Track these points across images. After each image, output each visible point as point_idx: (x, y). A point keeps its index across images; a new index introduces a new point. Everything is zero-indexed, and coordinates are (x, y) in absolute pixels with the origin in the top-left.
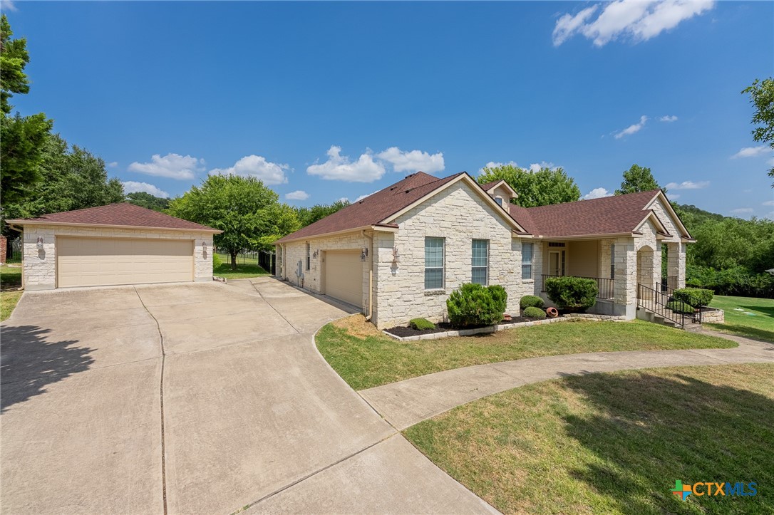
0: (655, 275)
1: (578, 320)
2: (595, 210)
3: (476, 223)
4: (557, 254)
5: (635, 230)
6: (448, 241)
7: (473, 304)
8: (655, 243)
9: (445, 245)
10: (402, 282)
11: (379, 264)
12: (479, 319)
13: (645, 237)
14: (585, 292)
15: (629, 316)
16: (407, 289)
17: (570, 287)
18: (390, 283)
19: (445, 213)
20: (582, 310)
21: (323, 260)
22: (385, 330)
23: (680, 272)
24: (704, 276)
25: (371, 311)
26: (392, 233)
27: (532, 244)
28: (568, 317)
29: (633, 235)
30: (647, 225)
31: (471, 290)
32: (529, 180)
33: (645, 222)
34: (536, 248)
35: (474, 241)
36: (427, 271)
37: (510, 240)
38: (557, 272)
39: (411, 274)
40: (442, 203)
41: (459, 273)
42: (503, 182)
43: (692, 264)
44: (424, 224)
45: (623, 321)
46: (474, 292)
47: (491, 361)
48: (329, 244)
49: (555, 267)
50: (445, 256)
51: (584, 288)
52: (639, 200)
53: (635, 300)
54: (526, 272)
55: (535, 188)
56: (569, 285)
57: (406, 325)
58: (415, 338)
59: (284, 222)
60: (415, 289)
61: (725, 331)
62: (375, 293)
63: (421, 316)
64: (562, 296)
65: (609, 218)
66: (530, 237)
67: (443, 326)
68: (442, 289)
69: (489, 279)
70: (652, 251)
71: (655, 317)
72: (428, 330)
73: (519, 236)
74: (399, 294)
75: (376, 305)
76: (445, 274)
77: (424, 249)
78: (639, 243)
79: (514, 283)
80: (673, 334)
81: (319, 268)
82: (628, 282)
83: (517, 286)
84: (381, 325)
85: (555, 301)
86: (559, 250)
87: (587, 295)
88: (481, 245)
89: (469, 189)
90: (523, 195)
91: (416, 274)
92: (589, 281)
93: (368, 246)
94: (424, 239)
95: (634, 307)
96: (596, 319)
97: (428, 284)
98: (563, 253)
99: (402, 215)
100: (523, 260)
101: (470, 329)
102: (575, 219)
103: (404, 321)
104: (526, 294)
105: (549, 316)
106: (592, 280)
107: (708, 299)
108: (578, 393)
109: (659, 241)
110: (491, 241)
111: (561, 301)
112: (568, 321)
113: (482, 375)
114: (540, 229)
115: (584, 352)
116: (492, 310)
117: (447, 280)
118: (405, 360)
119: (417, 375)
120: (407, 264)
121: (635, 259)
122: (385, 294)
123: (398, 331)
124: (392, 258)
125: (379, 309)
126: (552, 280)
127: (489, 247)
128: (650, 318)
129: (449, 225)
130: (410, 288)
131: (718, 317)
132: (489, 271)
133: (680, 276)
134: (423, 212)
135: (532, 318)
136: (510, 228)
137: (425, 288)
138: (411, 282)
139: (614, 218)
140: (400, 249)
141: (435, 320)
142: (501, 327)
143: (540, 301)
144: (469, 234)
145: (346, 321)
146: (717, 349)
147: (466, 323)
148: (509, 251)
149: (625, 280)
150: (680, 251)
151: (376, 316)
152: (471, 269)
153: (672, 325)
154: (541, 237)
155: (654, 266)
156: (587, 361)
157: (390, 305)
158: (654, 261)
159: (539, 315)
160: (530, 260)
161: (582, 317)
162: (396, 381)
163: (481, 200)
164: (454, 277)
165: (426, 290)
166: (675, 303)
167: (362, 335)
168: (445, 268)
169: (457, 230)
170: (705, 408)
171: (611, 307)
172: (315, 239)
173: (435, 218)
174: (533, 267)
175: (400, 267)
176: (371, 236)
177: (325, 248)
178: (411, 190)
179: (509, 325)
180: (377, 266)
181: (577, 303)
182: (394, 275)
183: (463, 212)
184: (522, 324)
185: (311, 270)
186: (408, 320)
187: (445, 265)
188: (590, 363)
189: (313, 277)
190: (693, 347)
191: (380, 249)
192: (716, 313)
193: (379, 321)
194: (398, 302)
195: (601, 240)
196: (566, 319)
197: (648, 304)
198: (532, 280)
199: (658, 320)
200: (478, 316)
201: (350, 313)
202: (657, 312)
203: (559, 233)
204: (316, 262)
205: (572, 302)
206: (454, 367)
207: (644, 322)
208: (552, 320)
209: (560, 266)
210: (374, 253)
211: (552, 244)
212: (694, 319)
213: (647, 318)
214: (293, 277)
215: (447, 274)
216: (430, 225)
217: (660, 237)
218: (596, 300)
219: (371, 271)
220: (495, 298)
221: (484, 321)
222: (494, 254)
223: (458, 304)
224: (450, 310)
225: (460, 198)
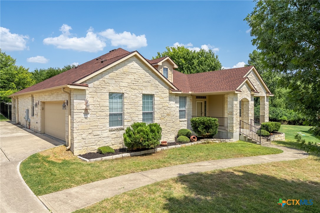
0: (250, 115)
1: (208, 143)
2: (221, 77)
3: (145, 84)
4: (202, 103)
5: (237, 89)
6: (125, 95)
7: (138, 136)
8: (250, 97)
9: (124, 98)
10: (92, 123)
11: (75, 111)
12: (142, 145)
13: (244, 94)
14: (212, 126)
15: (235, 139)
16: (95, 127)
17: (203, 123)
18: (83, 124)
19: (123, 77)
20: (211, 137)
21: (43, 109)
22: (80, 155)
23: (266, 113)
24: (289, 115)
25: (70, 143)
26: (84, 90)
27: (185, 97)
28: (202, 141)
29: (236, 92)
30: (245, 86)
31: (137, 127)
32: (193, 57)
33: (244, 84)
34: (188, 99)
35: (144, 95)
36: (111, 115)
37: (168, 95)
38: (202, 114)
39: (99, 117)
40: (121, 70)
41: (133, 116)
42: (168, 58)
43: (284, 108)
44: (108, 84)
45: (232, 142)
46: (139, 128)
47: (142, 170)
48: (46, 97)
49: (201, 111)
50: (124, 105)
51: (211, 123)
52: (243, 71)
53: (238, 130)
54: (182, 114)
55: (196, 62)
56: (203, 122)
57: (95, 152)
58: (99, 159)
59: (20, 80)
60: (102, 127)
61: (281, 145)
62: (72, 130)
63: (106, 145)
64: (199, 129)
65: (226, 82)
66: (180, 93)
67: (122, 150)
68: (122, 127)
69: (154, 120)
70: (248, 101)
71: (248, 139)
72: (109, 154)
73: (173, 92)
74: (90, 131)
75: (72, 139)
76: (124, 117)
77: (108, 101)
78: (240, 97)
79: (171, 121)
80: (254, 148)
81: (39, 114)
82: (234, 119)
83: (173, 123)
84: (76, 152)
85: (195, 131)
86: (202, 101)
87: (213, 127)
88: (148, 97)
89: (140, 62)
90: (189, 66)
91: (103, 117)
92: (214, 119)
93: (67, 98)
94: (108, 94)
95: (238, 133)
96: (217, 141)
97: (111, 123)
98: (205, 102)
99: (92, 78)
100: (180, 107)
101: (138, 151)
102: (210, 82)
103: (94, 149)
104: (182, 128)
105: (191, 141)
106: (215, 119)
107: (278, 127)
108: (183, 184)
109: (252, 95)
110: (155, 96)
111: (199, 131)
112: (203, 143)
113: (132, 179)
114: (191, 88)
115: (201, 161)
116: (150, 138)
117: (125, 121)
118: (84, 173)
119: (88, 183)
120: (96, 110)
121: (238, 106)
122: (79, 131)
123: (89, 156)
124: (84, 107)
125: (75, 141)
126: (194, 119)
127: (154, 99)
128: (246, 139)
129: (126, 85)
130: (98, 127)
131: (281, 137)
132: (154, 114)
133: (266, 115)
134: (107, 76)
135: (181, 142)
136: (168, 87)
137: (110, 126)
138: (99, 122)
139: (229, 82)
140: (90, 101)
141: (117, 147)
142: (159, 149)
143: (189, 132)
144: (140, 91)
145: (51, 151)
146: (272, 155)
147: (135, 148)
148: (167, 102)
149: (233, 118)
150: (266, 101)
151: (73, 146)
152: (142, 114)
153: (255, 143)
154: (190, 92)
155: (250, 110)
156: (200, 166)
157: (83, 139)
158: (250, 107)
159: (185, 141)
160: (185, 106)
161: (210, 140)
162: (71, 187)
163: (148, 69)
164: (130, 118)
165: (111, 128)
166: (262, 130)
167: (59, 160)
168: (124, 113)
169: (131, 88)
170: (246, 186)
171: (226, 134)
172: (37, 93)
173: (116, 81)
174: (187, 111)
175: (90, 113)
176: (69, 92)
177: (43, 100)
178: (105, 61)
179: (165, 148)
180: (73, 112)
181: (207, 132)
182: (86, 118)
183: (136, 76)
184: (174, 146)
185: (35, 116)
186: (97, 148)
187: (124, 111)
188: (201, 167)
189: (36, 122)
190: (260, 154)
191: (75, 101)
192: (281, 135)
193: (75, 149)
194: (90, 137)
195: (225, 94)
196: (201, 142)
197: (246, 132)
198: (186, 120)
199: (249, 140)
200: (141, 143)
201: (56, 145)
202: (249, 136)
203: (200, 90)
204: (38, 110)
205: (205, 132)
206: (116, 175)
207: (243, 142)
208: (193, 143)
209: (203, 111)
210: (72, 103)
211: (198, 97)
212: (268, 139)
213: (244, 139)
214: (23, 121)
215: (125, 117)
216: (113, 85)
217: (253, 93)
218: (218, 130)
219: (70, 116)
220: (152, 131)
221: (146, 146)
222: (157, 103)
223: (130, 136)
224: (125, 140)
225: (133, 67)
